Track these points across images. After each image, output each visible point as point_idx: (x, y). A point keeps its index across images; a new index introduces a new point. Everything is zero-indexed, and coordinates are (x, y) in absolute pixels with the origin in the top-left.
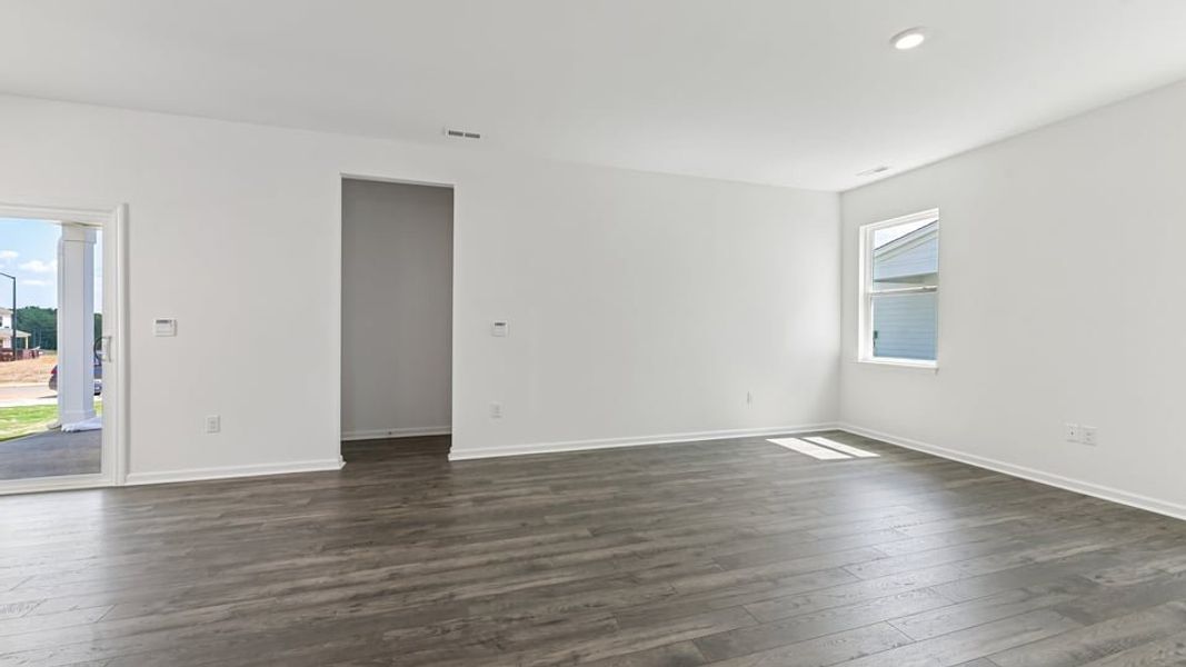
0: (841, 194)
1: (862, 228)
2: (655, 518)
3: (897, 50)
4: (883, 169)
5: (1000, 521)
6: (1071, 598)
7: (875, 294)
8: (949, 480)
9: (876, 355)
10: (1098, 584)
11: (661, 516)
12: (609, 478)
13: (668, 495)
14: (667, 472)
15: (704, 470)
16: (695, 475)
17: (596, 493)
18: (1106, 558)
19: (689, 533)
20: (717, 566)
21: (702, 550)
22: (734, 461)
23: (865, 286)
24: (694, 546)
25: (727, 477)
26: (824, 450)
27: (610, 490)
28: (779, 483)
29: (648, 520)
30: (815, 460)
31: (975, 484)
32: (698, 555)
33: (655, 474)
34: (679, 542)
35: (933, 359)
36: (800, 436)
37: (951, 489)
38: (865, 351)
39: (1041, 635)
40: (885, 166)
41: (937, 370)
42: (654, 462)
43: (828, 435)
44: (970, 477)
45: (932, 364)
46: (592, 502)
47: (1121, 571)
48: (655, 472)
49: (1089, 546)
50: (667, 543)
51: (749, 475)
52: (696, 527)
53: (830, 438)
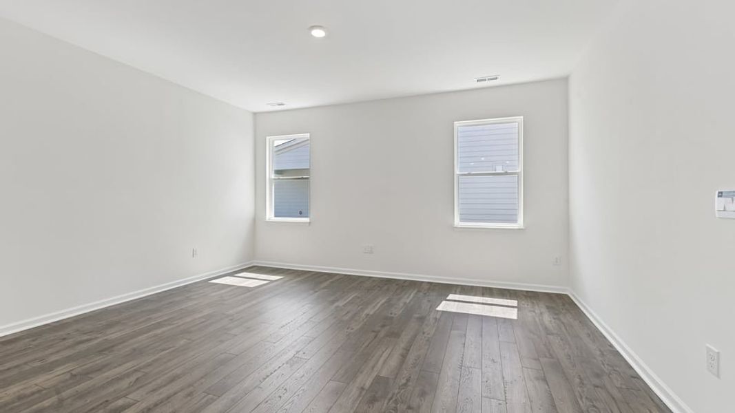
0: (255, 114)
1: (268, 138)
2: (133, 379)
3: (312, 35)
4: (282, 104)
5: (349, 299)
6: (388, 327)
7: (275, 179)
8: (321, 283)
9: (276, 216)
10: (393, 317)
11: (139, 375)
12: (53, 358)
13: (137, 353)
14: (128, 331)
15: (165, 318)
16: (159, 325)
17: (43, 380)
18: (389, 304)
19: (172, 380)
20: (211, 396)
21: (191, 389)
22: (190, 304)
23: (270, 175)
24: (182, 389)
25: (188, 319)
26: (251, 281)
27: (60, 370)
28: (231, 312)
29: (125, 384)
30: (248, 289)
31: (332, 282)
32: (190, 394)
33: (114, 336)
34: (165, 392)
35: (307, 217)
36: (232, 274)
37: (324, 288)
38: (270, 215)
39: (388, 351)
40: (284, 103)
41: (310, 223)
42: (110, 326)
43: (250, 270)
44: (328, 280)
45: (306, 220)
46: (39, 391)
47: (396, 308)
48: (113, 334)
49: (382, 300)
50: (155, 398)
51: (207, 312)
52: (178, 371)
53: (250, 272)
